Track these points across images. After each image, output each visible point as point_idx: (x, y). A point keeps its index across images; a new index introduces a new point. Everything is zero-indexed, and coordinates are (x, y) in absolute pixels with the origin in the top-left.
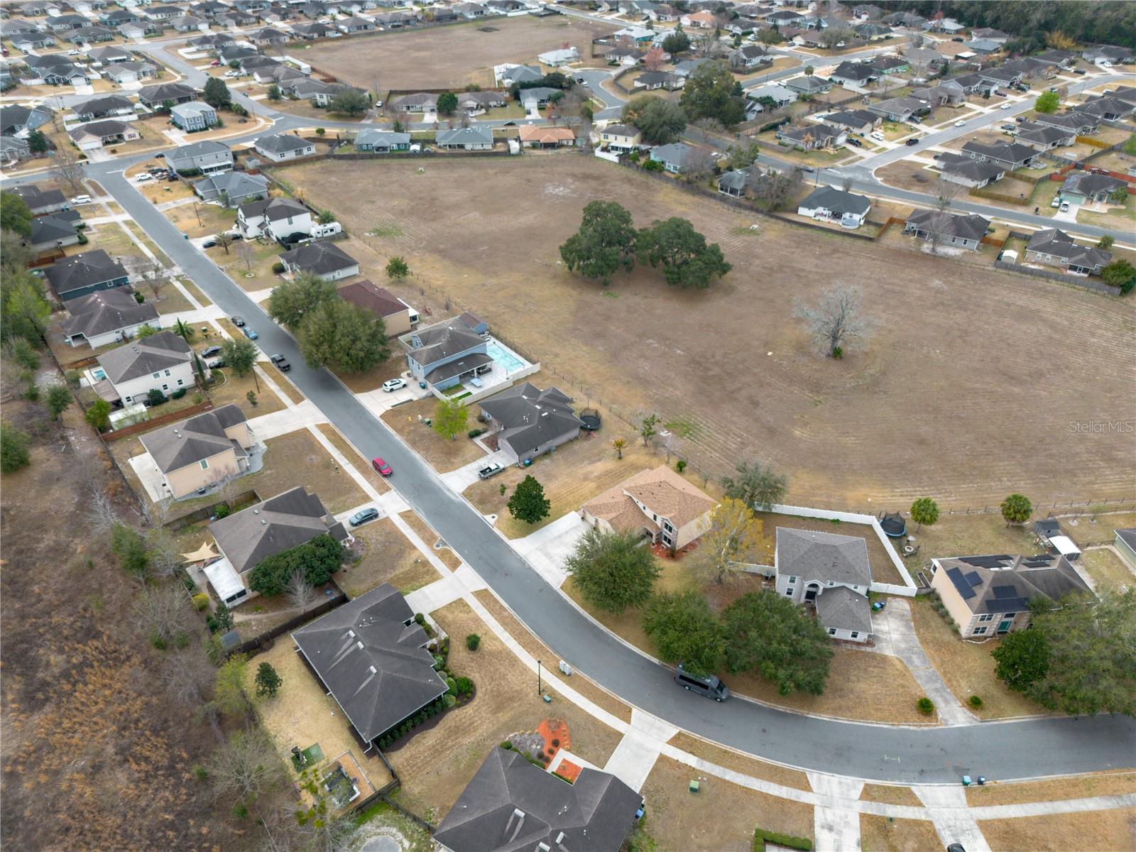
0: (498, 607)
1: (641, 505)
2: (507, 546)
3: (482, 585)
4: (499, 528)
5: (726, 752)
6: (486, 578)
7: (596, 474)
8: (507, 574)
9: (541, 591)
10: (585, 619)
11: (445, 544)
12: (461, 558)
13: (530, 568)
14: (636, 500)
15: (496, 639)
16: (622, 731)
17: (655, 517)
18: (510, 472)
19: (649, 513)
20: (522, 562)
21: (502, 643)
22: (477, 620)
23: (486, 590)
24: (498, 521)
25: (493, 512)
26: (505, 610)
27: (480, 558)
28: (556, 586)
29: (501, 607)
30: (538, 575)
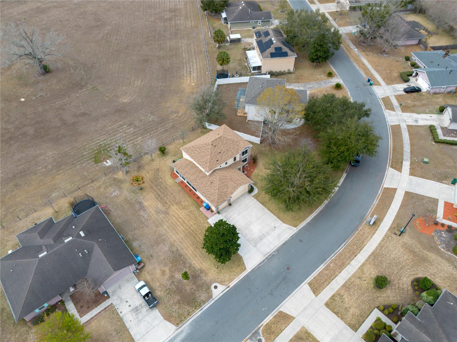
0: (327, 272)
1: (223, 165)
2: (253, 271)
3: (304, 288)
4: (231, 280)
5: (393, 150)
6: (296, 285)
7: (160, 205)
8: (288, 269)
9: (301, 241)
10: (321, 212)
11: (257, 332)
12: (275, 312)
13: (278, 250)
14: (219, 167)
15: (361, 268)
16: (404, 193)
17: (235, 159)
18: (148, 278)
19: (231, 161)
20: (271, 258)
21: (363, 265)
22: (347, 286)
23: (310, 284)
24: (221, 283)
25: (209, 288)
26: (329, 266)
27: (271, 294)
28: (294, 230)
29: (326, 269)
30: (284, 244)
